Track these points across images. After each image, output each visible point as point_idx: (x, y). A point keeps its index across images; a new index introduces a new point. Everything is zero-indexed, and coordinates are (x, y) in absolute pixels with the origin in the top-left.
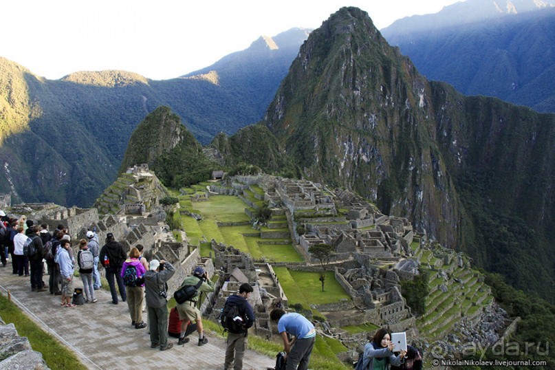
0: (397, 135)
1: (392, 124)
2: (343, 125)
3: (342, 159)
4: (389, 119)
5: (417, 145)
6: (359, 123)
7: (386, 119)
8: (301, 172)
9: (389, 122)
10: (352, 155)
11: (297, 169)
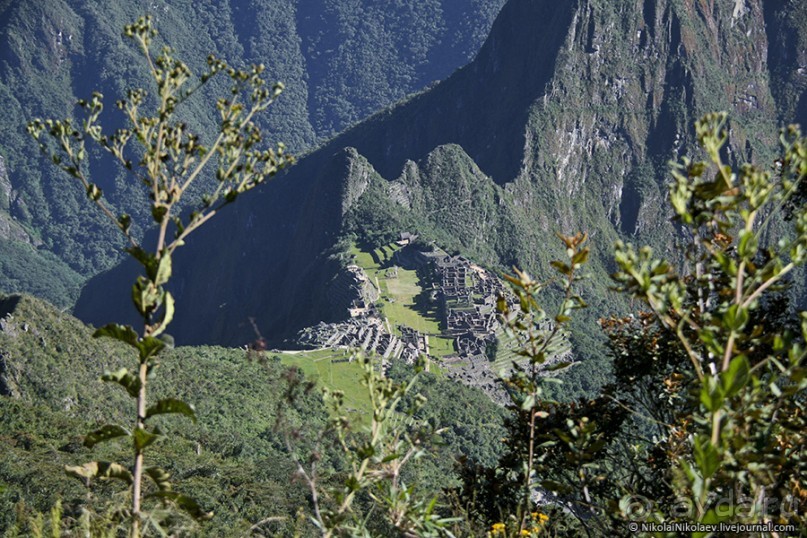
0: (661, 99)
1: (652, 86)
2: (568, 110)
3: (565, 154)
4: (648, 78)
5: (689, 113)
6: (596, 97)
7: (642, 80)
8: (500, 194)
9: (647, 84)
10: (582, 144)
11: (495, 190)
